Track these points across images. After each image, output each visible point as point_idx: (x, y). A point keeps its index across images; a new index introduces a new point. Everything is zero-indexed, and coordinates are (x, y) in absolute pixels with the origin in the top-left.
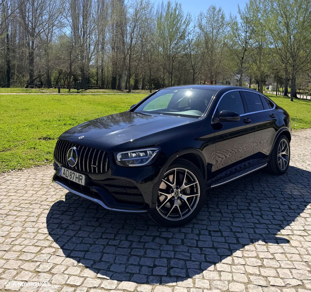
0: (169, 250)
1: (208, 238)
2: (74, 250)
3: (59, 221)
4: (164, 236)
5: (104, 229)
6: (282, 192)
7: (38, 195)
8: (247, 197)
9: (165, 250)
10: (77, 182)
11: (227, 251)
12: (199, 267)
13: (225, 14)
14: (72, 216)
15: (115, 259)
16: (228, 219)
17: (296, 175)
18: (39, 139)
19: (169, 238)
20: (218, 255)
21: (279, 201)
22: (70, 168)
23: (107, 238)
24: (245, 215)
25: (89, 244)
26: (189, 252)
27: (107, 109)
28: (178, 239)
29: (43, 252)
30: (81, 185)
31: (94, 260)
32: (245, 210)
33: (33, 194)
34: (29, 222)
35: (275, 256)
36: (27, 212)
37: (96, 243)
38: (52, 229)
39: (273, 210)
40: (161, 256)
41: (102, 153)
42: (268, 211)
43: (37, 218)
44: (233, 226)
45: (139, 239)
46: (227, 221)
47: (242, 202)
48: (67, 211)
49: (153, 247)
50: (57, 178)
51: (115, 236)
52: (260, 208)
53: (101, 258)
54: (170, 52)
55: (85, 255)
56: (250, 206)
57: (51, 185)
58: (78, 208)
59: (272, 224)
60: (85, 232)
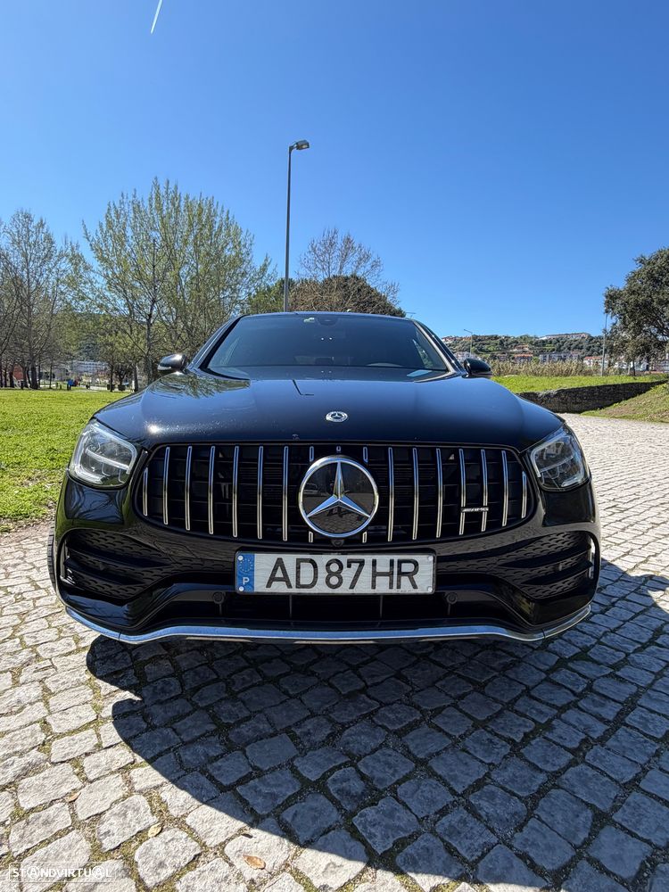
10: (380, 589)
13: (55, 235)
41: (494, 456)
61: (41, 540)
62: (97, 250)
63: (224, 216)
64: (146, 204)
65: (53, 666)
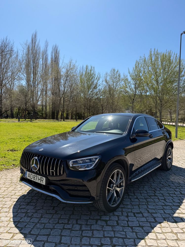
0: (110, 230)
1: (134, 219)
2: (39, 235)
3: (26, 210)
4: (103, 219)
5: (60, 215)
6: (173, 182)
7: (9, 191)
8: (152, 186)
9: (106, 231)
10: (39, 182)
11: (150, 229)
12: (134, 244)
13: (121, 74)
14: (35, 206)
15: (71, 240)
16: (144, 203)
17: (177, 170)
18: (7, 151)
19: (107, 221)
20: (145, 232)
21: (173, 189)
22: (34, 172)
23: (62, 223)
24: (154, 199)
25: (50, 228)
26: (124, 231)
27: (51, 131)
28: (114, 221)
29: (15, 238)
30: (42, 184)
31: (55, 243)
32: (153, 196)
33: (5, 190)
34: (3, 212)
35: (184, 231)
36: (1, 204)
37: (55, 227)
38: (21, 217)
39: (171, 195)
40: (105, 236)
41: (58, 161)
42: (168, 196)
43: (8, 209)
44: (149, 208)
45: (86, 223)
46: (144, 205)
47: (149, 190)
48: (30, 202)
49: (98, 228)
50: (23, 179)
51: (68, 220)
52: (162, 194)
53: (60, 241)
54: (88, 96)
55: (48, 238)
56: (156, 193)
57: (18, 183)
58: (39, 200)
59: (174, 205)
60: (46, 219)
62: (132, 76)
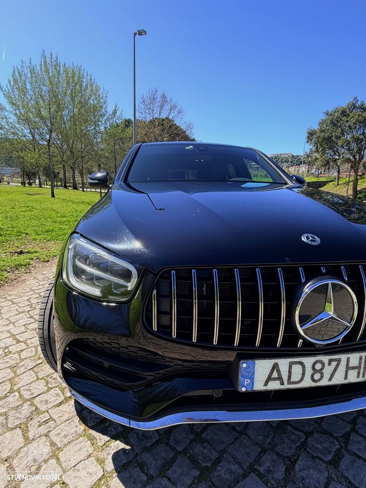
61: (9, 298)
62: (8, 97)
63: (89, 78)
64: (38, 68)
65: (51, 419)
